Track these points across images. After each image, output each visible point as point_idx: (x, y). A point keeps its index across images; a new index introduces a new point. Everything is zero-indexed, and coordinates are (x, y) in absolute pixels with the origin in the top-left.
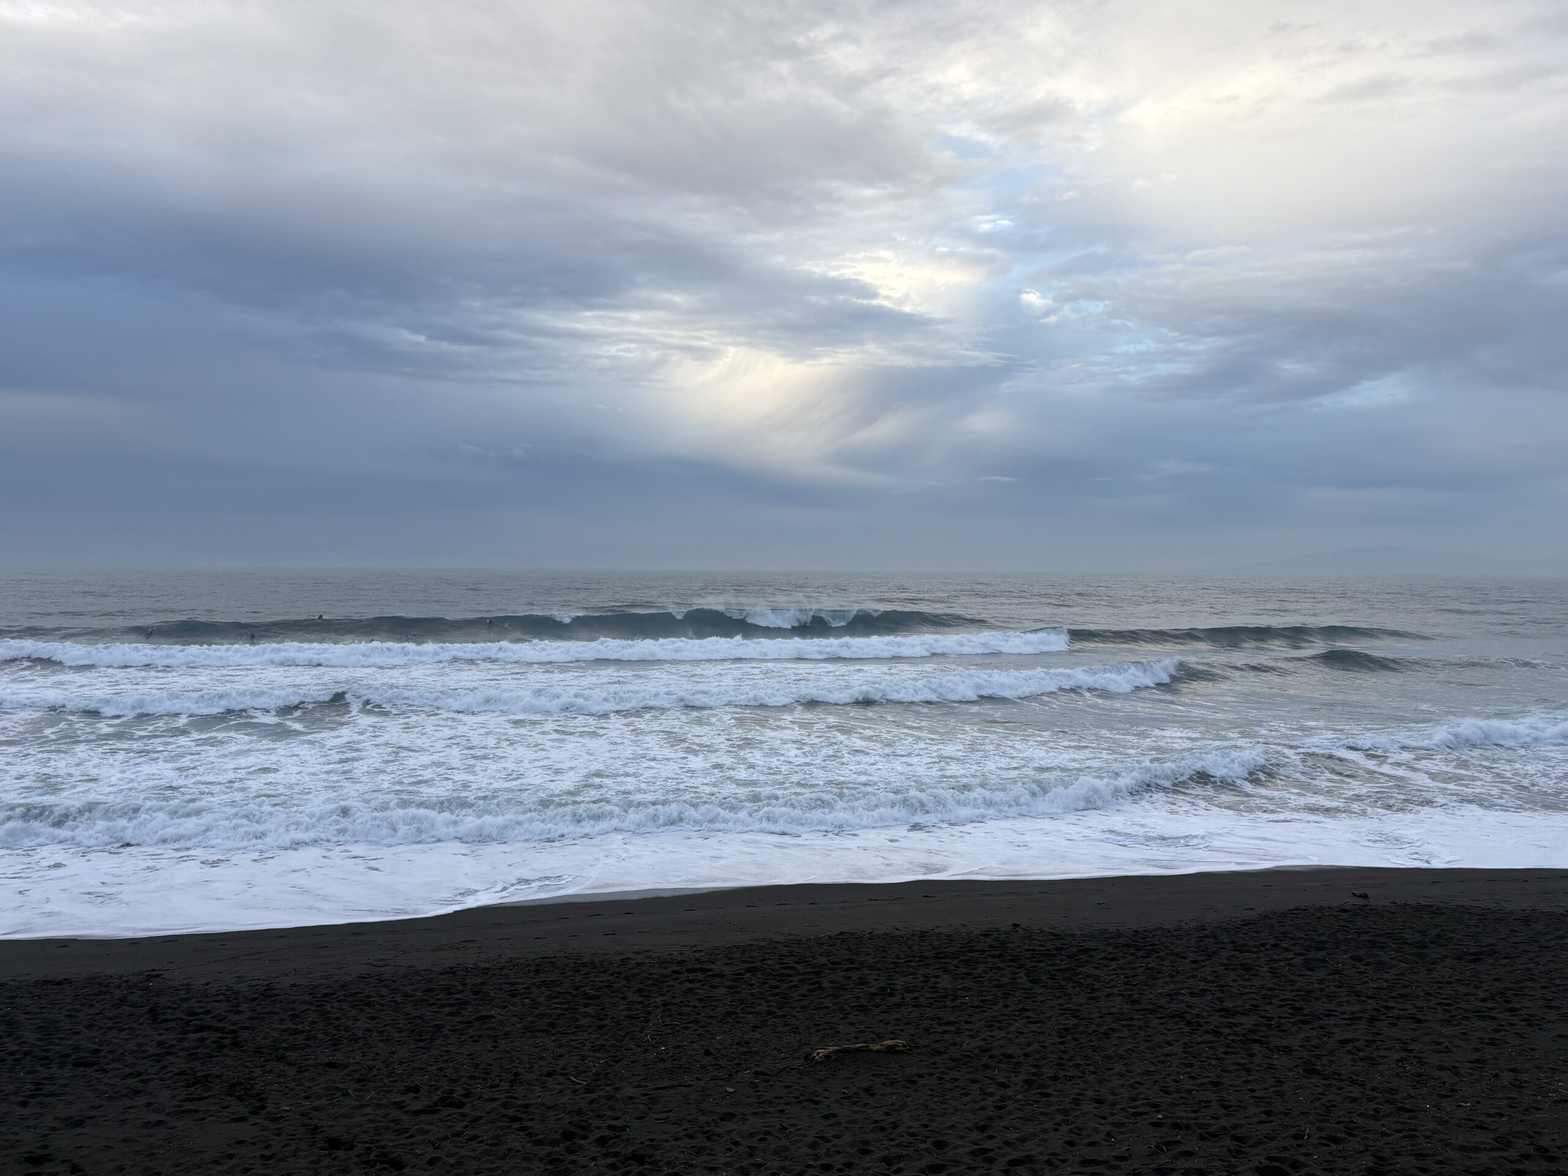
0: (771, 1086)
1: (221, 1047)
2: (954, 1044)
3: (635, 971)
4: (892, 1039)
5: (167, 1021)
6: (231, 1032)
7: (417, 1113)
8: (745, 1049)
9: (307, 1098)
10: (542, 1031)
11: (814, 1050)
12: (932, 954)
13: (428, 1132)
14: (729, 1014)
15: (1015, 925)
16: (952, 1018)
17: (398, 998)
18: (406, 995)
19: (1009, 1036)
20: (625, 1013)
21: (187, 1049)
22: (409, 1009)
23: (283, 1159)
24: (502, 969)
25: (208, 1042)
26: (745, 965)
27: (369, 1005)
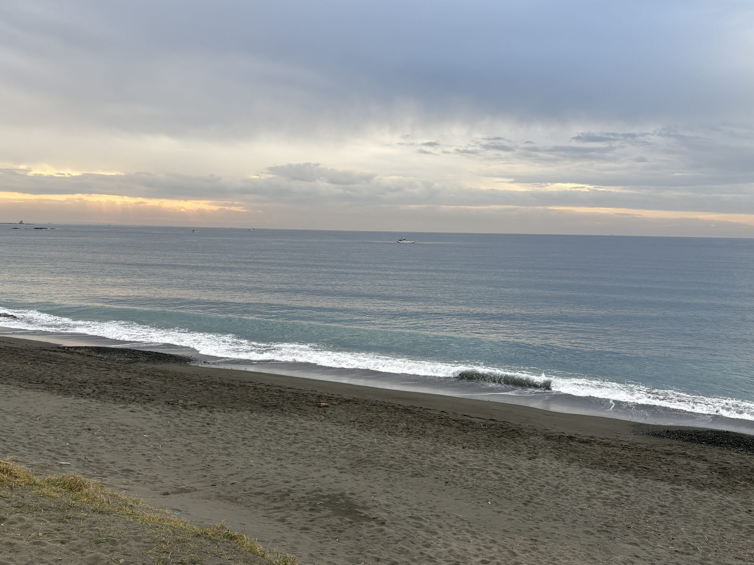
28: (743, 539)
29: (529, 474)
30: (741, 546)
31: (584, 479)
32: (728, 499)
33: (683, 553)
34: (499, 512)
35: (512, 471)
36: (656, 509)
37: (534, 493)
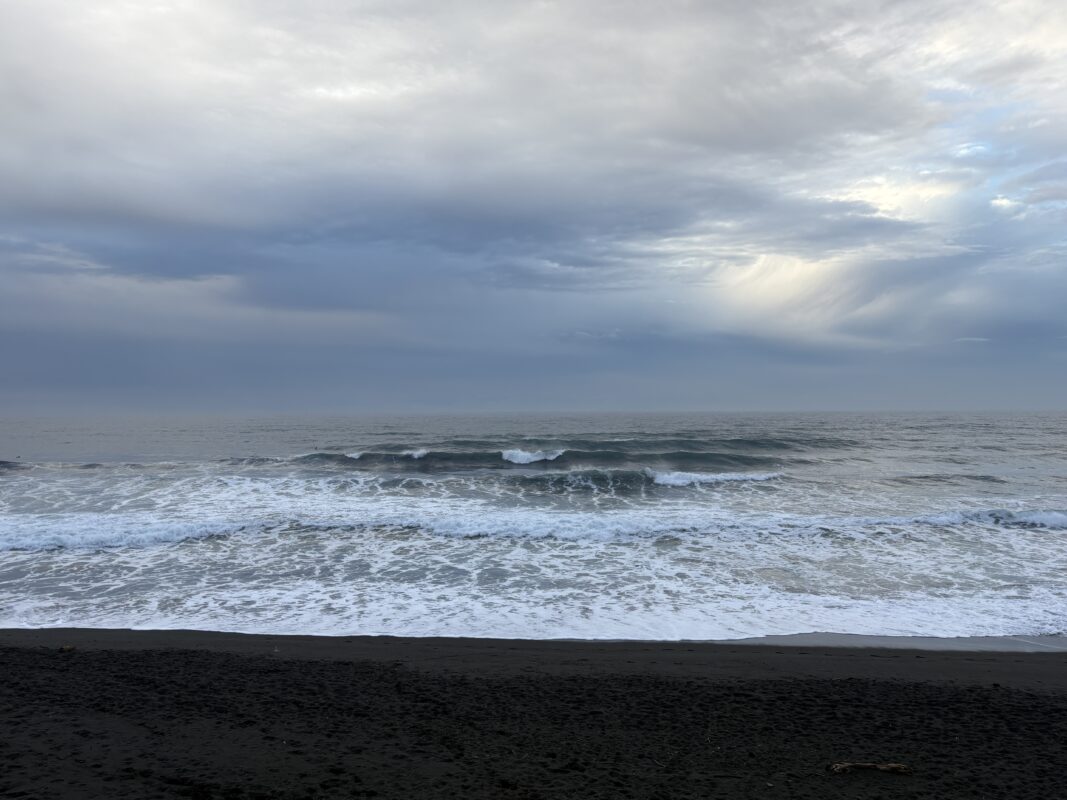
0: (801, 786)
1: (436, 713)
2: (947, 772)
3: (698, 691)
4: (896, 763)
5: (405, 693)
6: (442, 704)
7: (555, 771)
8: (779, 756)
9: (487, 752)
10: (634, 726)
11: (833, 763)
12: (925, 701)
13: (562, 785)
14: (766, 729)
15: (996, 685)
16: (944, 752)
17: (541, 694)
18: (545, 692)
19: (994, 771)
20: (692, 720)
21: (417, 712)
22: (547, 701)
23: (475, 790)
24: (606, 681)
25: (429, 709)
26: (777, 695)
27: (522, 696)
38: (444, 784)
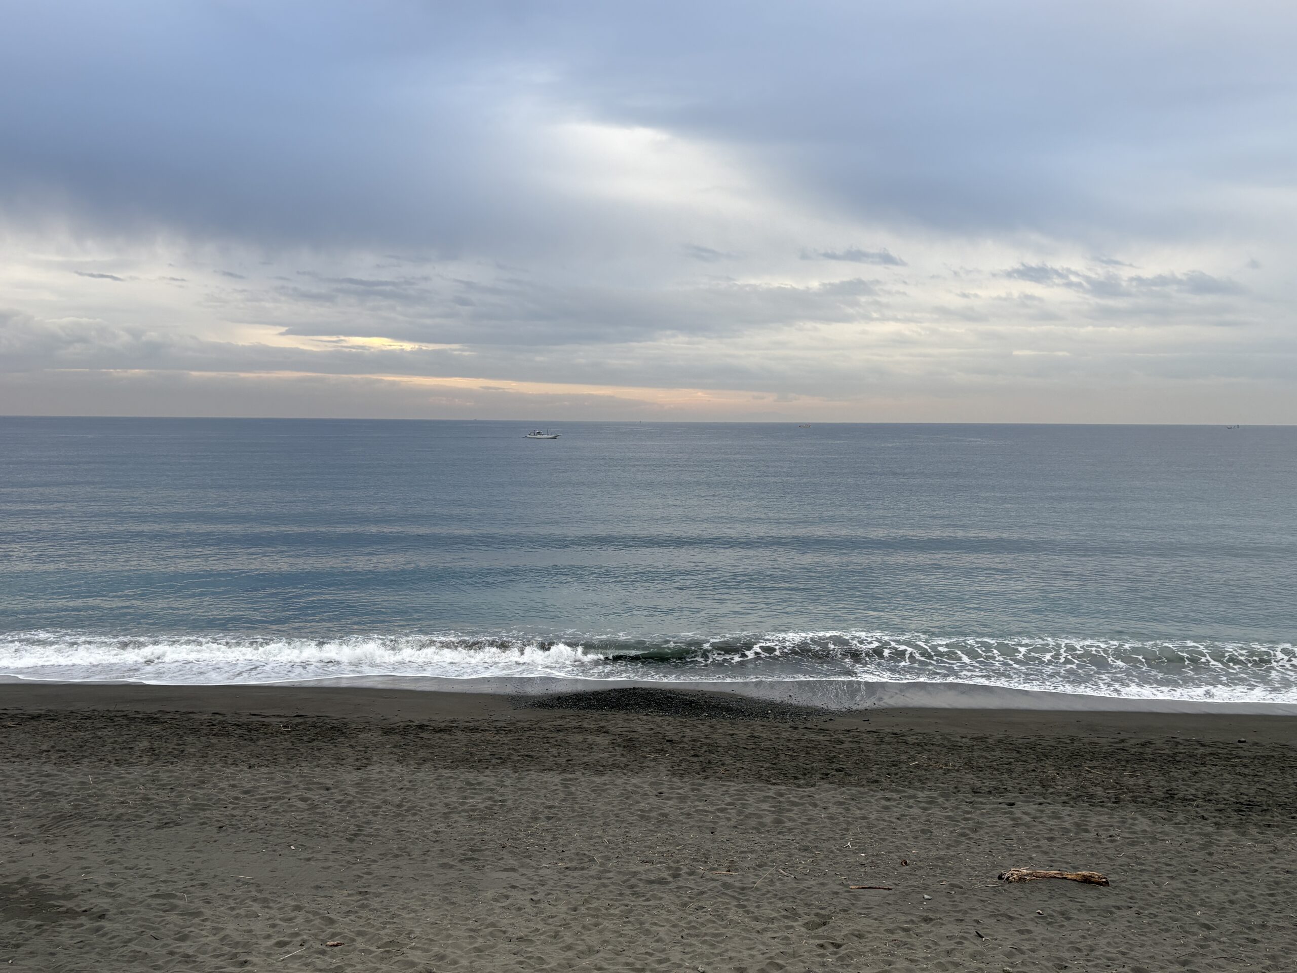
28: (652, 833)
29: (357, 793)
30: (649, 843)
31: (441, 787)
32: (634, 781)
33: (575, 869)
34: (309, 860)
35: (330, 791)
36: (541, 812)
37: (364, 820)
38: (507, 897)
